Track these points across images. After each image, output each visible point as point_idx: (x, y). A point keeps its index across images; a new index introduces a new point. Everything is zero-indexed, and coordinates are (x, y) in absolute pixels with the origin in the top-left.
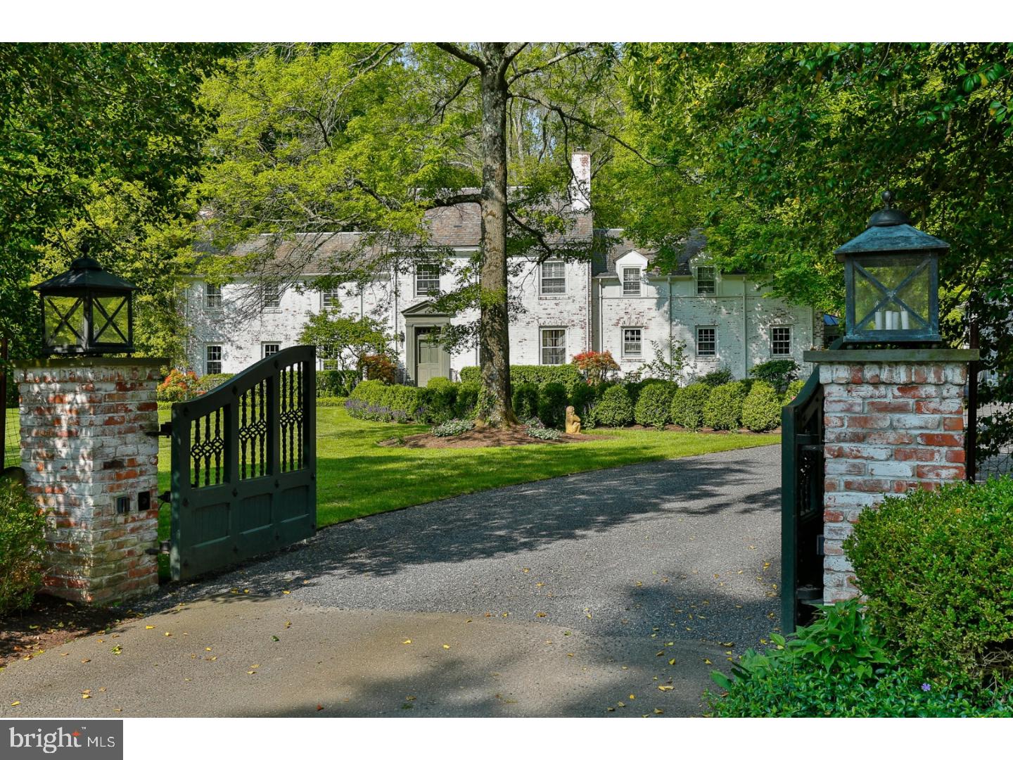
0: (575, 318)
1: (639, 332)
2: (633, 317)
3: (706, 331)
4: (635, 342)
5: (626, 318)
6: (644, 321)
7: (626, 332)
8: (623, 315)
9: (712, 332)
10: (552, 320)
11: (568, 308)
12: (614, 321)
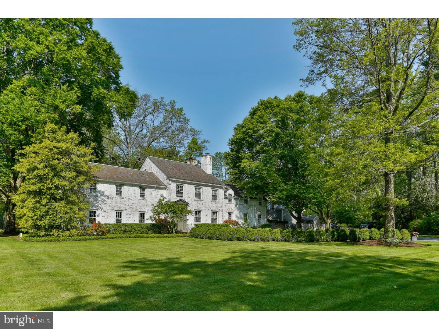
0: (220, 208)
1: (231, 214)
4: (230, 217)
5: (229, 209)
6: (233, 211)
10: (214, 209)
12: (226, 210)
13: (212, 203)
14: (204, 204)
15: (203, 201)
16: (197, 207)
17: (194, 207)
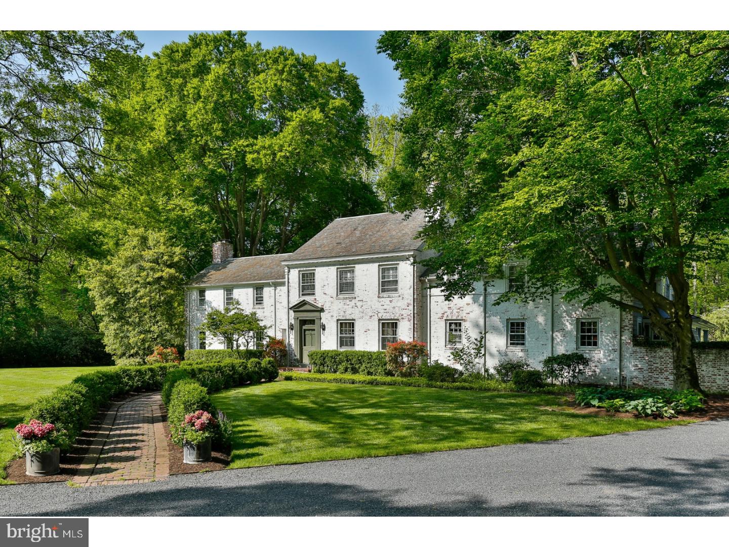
0: (404, 312)
1: (460, 324)
2: (455, 311)
3: (518, 324)
4: (458, 333)
5: (449, 312)
6: (463, 315)
7: (450, 324)
8: (447, 309)
9: (523, 324)
10: (388, 315)
11: (399, 304)
12: (440, 315)
13: (380, 300)
14: (359, 304)
15: (357, 299)
16: (342, 313)
17: (335, 315)
